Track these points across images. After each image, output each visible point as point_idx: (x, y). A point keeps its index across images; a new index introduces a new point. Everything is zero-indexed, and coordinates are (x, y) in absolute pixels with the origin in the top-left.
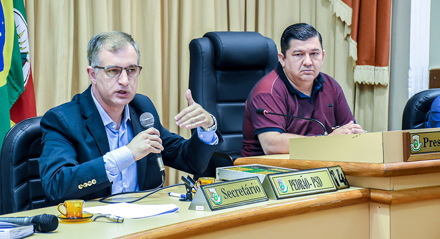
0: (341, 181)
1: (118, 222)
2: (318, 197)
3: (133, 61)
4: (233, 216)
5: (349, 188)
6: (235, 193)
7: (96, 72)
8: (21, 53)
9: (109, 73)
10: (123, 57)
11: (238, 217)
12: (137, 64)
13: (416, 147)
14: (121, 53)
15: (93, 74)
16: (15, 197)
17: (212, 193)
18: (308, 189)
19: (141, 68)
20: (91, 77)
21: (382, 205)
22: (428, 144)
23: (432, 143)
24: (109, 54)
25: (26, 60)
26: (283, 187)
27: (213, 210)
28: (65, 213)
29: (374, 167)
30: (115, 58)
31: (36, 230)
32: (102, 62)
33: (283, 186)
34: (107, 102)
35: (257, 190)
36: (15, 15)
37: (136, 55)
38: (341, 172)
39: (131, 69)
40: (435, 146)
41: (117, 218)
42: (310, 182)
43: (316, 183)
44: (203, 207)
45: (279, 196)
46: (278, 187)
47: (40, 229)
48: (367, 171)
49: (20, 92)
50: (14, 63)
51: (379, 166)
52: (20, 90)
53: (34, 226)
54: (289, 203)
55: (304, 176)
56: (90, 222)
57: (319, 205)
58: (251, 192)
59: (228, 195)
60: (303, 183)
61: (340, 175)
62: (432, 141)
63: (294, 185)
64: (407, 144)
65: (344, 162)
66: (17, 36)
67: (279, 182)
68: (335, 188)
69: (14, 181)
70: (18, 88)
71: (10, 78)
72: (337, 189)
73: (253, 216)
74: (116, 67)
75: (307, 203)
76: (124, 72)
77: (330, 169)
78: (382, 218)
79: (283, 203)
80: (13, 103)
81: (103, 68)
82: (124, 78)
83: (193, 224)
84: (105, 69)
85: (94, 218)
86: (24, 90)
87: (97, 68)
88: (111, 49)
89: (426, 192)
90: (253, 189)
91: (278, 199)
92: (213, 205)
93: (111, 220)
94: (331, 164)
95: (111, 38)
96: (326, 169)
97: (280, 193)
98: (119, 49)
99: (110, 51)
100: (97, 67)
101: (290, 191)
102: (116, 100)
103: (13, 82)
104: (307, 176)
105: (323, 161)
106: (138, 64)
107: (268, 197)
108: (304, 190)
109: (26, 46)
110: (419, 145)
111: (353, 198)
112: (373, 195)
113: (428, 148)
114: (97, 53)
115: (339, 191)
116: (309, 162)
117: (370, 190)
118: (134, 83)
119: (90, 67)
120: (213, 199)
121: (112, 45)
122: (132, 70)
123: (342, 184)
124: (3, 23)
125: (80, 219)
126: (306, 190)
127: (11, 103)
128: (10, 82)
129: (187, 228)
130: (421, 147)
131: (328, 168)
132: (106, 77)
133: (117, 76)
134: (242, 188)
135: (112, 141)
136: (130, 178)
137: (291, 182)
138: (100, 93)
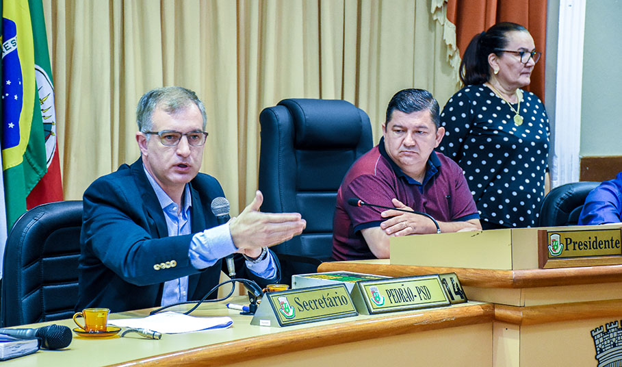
0: (456, 293)
1: (154, 339)
2: (424, 313)
3: (196, 124)
4: (309, 334)
5: (467, 302)
6: (313, 305)
7: (147, 140)
8: (44, 124)
9: (164, 140)
10: (184, 119)
11: (316, 335)
12: (201, 129)
13: (555, 250)
14: (181, 114)
15: (144, 142)
17: (282, 303)
18: (412, 302)
19: (207, 134)
20: (141, 146)
21: (511, 326)
22: (571, 247)
23: (577, 246)
24: (165, 115)
25: (51, 133)
26: (378, 299)
27: (282, 326)
28: (83, 326)
29: (499, 275)
30: (173, 120)
31: (42, 345)
32: (155, 126)
33: (378, 297)
35: (343, 300)
36: (36, 74)
37: (200, 116)
38: (456, 281)
39: (193, 136)
40: (581, 249)
41: (153, 333)
42: (415, 292)
43: (422, 294)
44: (269, 321)
45: (373, 311)
46: (372, 298)
47: (47, 344)
48: (489, 280)
49: (40, 174)
50: (33, 136)
51: (506, 273)
52: (42, 173)
53: (39, 341)
54: (386, 320)
55: (406, 285)
56: (117, 337)
57: (426, 323)
58: (334, 303)
59: (304, 306)
60: (404, 294)
61: (455, 285)
62: (576, 243)
63: (393, 296)
64: (544, 245)
65: (461, 268)
66: (38, 102)
67: (373, 292)
68: (448, 302)
69: (23, 286)
70: (38, 168)
71: (29, 155)
72: (451, 304)
73: (335, 335)
74: (174, 132)
75: (410, 319)
76: (184, 139)
77: (442, 277)
78: (510, 343)
79: (377, 319)
80: (31, 189)
81: (157, 133)
82: (184, 146)
83: (255, 343)
84: (160, 134)
85: (122, 332)
86: (47, 172)
87: (148, 135)
88: (168, 107)
89: (568, 310)
90: (337, 300)
91: (371, 313)
92: (283, 319)
93: (144, 335)
94: (445, 271)
95: (168, 95)
96: (437, 277)
97: (374, 306)
98: (179, 108)
99: (167, 111)
100: (149, 133)
101: (387, 303)
103: (32, 161)
104: (411, 285)
105: (434, 267)
106: (204, 128)
107: (358, 311)
108: (406, 303)
109: (49, 115)
110: (560, 247)
111: (472, 314)
112: (498, 312)
113: (571, 252)
114: (150, 114)
115: (453, 306)
116: (415, 267)
117: (494, 305)
118: (198, 155)
119: (140, 133)
120: (283, 311)
121: (169, 103)
122: (195, 136)
123: (457, 298)
124: (20, 83)
125: (104, 333)
126: (409, 303)
127: (29, 188)
128: (28, 160)
129: (246, 348)
130: (562, 250)
131: (439, 275)
132: (160, 145)
133: (175, 144)
134: (323, 298)
137: (389, 293)
138: (152, 168)
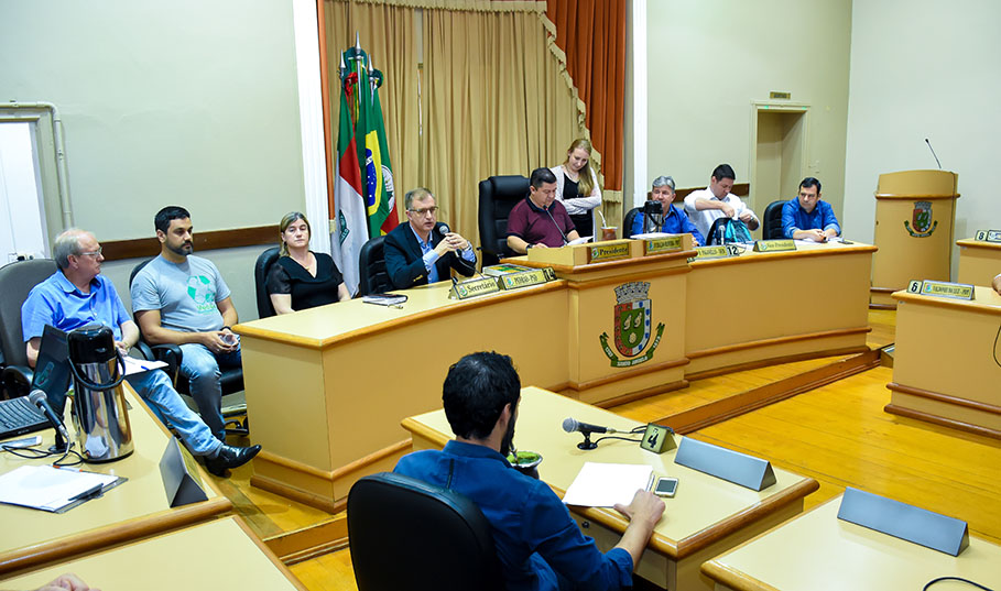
0: (551, 276)
2: (532, 287)
3: (433, 205)
5: (555, 280)
6: (476, 288)
7: (411, 213)
8: (388, 192)
9: (419, 213)
10: (427, 203)
12: (435, 206)
13: (595, 256)
14: (425, 201)
16: (369, 284)
17: (461, 289)
18: (528, 283)
19: (437, 208)
20: (409, 216)
21: (575, 290)
22: (603, 254)
23: (606, 253)
24: (419, 202)
25: (392, 196)
26: (510, 283)
29: (569, 268)
30: (422, 204)
32: (414, 207)
34: (420, 230)
35: (493, 285)
36: (383, 169)
37: (434, 200)
38: (552, 270)
39: (432, 209)
42: (529, 278)
43: (532, 278)
45: (507, 288)
46: (507, 282)
48: (567, 270)
49: (387, 215)
50: (382, 198)
51: (572, 267)
54: (513, 292)
58: (488, 287)
60: (523, 279)
61: (551, 272)
62: (605, 251)
63: (518, 281)
64: (589, 254)
65: (554, 264)
66: (384, 183)
67: (508, 280)
68: (545, 281)
69: (368, 275)
70: (386, 213)
74: (423, 209)
76: (428, 211)
77: (545, 269)
78: (575, 297)
79: (509, 292)
80: (383, 223)
81: (415, 210)
82: (429, 214)
84: (417, 211)
90: (490, 285)
91: (507, 290)
92: (461, 296)
94: (548, 265)
95: (418, 193)
97: (507, 286)
98: (424, 198)
99: (419, 200)
100: (412, 210)
101: (514, 284)
102: (426, 228)
103: (383, 210)
104: (527, 275)
105: (544, 263)
107: (500, 289)
108: (522, 284)
109: (390, 188)
110: (597, 254)
111: (556, 286)
112: (570, 284)
114: (411, 202)
115: (548, 283)
116: (537, 263)
117: (568, 281)
119: (408, 211)
120: (461, 292)
121: (419, 197)
123: (551, 278)
126: (526, 283)
131: (542, 269)
132: (418, 215)
133: (424, 214)
134: (482, 285)
135: (424, 251)
136: (433, 274)
137: (516, 279)
138: (415, 225)
